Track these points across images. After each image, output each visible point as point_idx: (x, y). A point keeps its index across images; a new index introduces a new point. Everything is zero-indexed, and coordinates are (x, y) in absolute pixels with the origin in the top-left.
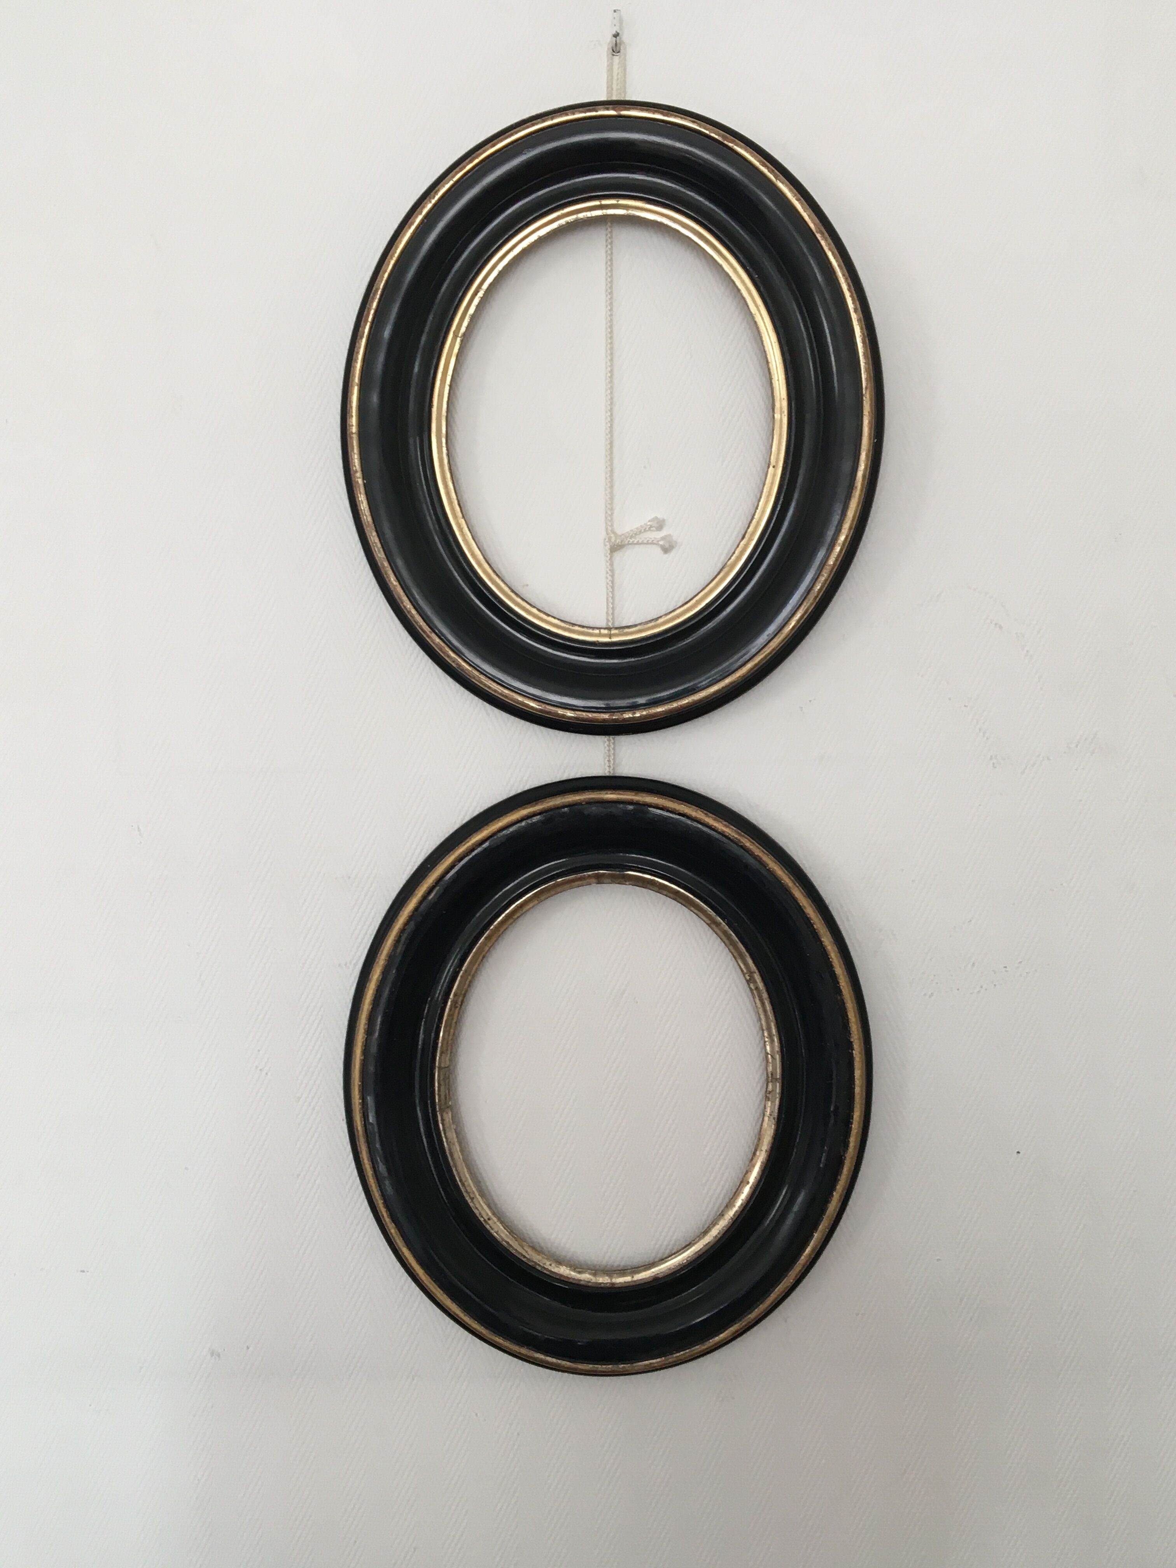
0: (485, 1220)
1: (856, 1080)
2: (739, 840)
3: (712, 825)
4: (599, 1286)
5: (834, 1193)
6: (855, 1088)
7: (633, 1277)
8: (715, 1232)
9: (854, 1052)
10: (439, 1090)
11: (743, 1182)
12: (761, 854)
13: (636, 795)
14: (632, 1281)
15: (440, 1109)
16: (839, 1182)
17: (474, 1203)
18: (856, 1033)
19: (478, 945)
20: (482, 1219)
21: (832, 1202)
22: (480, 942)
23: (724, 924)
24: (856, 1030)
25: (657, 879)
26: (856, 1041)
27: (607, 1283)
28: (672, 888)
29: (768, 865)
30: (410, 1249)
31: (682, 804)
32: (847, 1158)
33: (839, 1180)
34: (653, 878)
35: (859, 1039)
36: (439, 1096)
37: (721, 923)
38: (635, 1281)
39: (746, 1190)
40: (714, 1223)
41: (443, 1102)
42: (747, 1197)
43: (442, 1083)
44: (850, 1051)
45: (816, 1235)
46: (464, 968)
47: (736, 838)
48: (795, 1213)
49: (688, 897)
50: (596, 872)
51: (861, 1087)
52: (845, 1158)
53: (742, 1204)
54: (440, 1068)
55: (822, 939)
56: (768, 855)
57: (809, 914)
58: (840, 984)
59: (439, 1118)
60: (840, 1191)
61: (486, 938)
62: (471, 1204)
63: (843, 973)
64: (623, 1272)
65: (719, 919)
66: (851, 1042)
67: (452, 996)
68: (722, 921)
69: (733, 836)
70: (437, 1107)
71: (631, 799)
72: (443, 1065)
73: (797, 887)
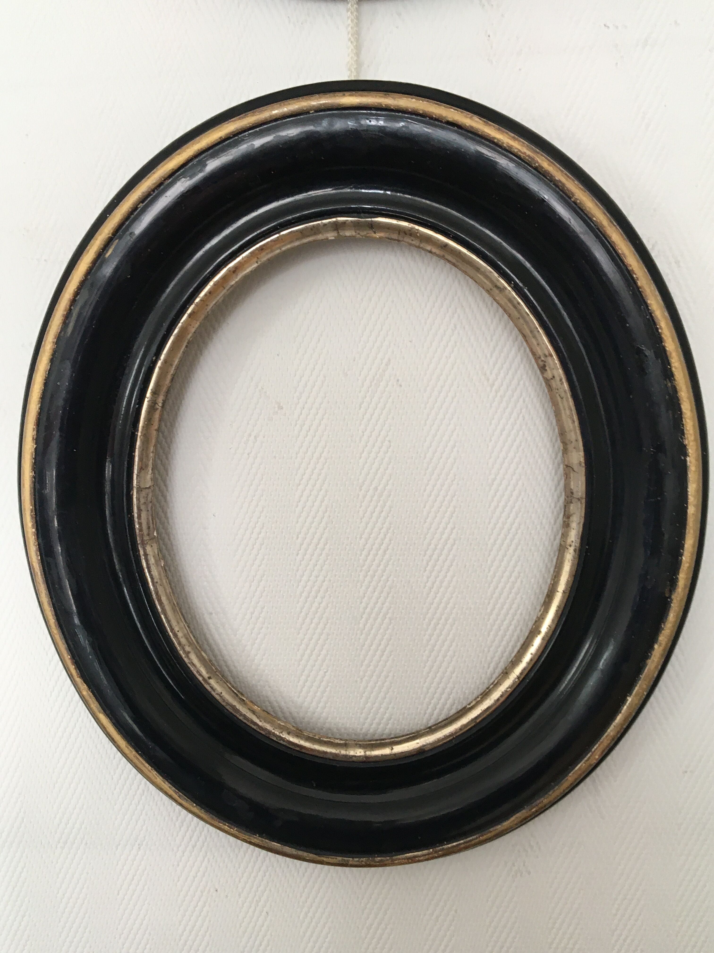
0: (204, 679)
1: (690, 497)
2: (533, 159)
3: (495, 138)
4: (351, 760)
5: (656, 646)
6: (687, 508)
7: (392, 749)
8: (496, 695)
9: (688, 459)
10: (139, 517)
11: (534, 631)
12: (563, 180)
13: (385, 97)
14: (391, 755)
15: (143, 541)
16: (663, 632)
17: (189, 659)
18: (691, 432)
19: (180, 325)
20: (200, 679)
21: (652, 657)
22: (182, 321)
23: (509, 288)
24: (692, 428)
25: (417, 227)
26: (691, 444)
27: (360, 756)
28: (438, 240)
29: (573, 195)
30: (107, 715)
31: (451, 108)
32: (675, 601)
33: (663, 629)
34: (411, 225)
35: (695, 440)
36: (140, 524)
37: (506, 288)
38: (395, 754)
39: (538, 642)
40: (496, 684)
41: (145, 531)
42: (538, 650)
43: (142, 507)
44: (683, 458)
45: (629, 699)
46: (163, 357)
47: (529, 156)
48: (602, 671)
49: (460, 252)
50: (334, 219)
51: (696, 506)
52: (672, 600)
53: (531, 660)
54: (139, 490)
55: (649, 302)
56: (573, 181)
57: (631, 266)
58: (673, 365)
59: (142, 552)
60: (664, 643)
61: (190, 316)
62: (186, 660)
63: (676, 348)
64: (381, 744)
65: (503, 282)
66: (685, 446)
67: (148, 394)
68: (506, 285)
69: (525, 153)
70: (138, 538)
71: (379, 103)
72: (142, 486)
73: (614, 225)
